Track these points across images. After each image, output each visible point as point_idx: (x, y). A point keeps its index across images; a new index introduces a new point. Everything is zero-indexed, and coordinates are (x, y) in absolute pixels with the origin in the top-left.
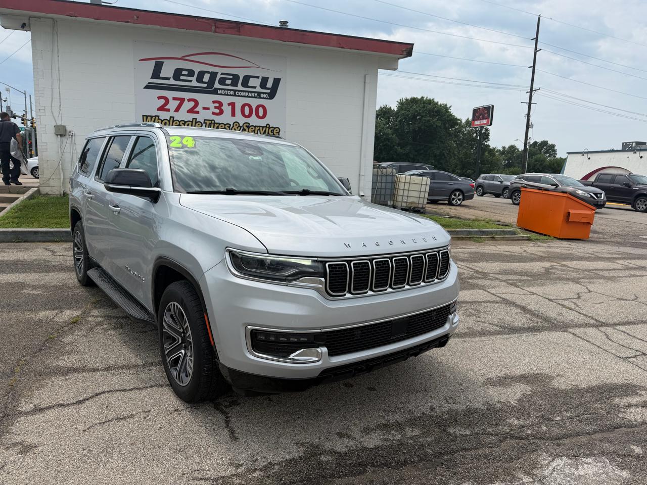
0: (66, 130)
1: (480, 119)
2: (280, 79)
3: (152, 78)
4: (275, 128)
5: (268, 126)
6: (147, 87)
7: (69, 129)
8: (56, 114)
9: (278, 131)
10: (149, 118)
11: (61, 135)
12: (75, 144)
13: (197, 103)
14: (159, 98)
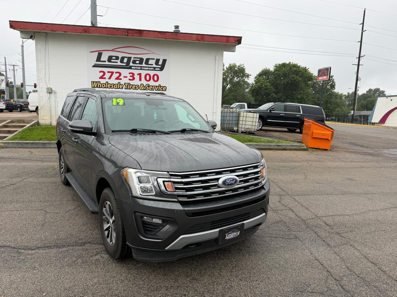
0: (52, 90)
1: (323, 76)
2: (166, 60)
3: (97, 61)
4: (163, 87)
5: (160, 86)
6: (94, 66)
7: (53, 90)
8: (47, 81)
9: (165, 88)
10: (95, 83)
11: (49, 93)
12: (57, 97)
13: (120, 74)
14: (100, 72)
